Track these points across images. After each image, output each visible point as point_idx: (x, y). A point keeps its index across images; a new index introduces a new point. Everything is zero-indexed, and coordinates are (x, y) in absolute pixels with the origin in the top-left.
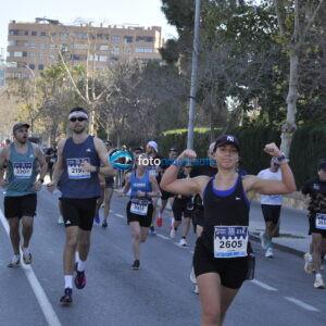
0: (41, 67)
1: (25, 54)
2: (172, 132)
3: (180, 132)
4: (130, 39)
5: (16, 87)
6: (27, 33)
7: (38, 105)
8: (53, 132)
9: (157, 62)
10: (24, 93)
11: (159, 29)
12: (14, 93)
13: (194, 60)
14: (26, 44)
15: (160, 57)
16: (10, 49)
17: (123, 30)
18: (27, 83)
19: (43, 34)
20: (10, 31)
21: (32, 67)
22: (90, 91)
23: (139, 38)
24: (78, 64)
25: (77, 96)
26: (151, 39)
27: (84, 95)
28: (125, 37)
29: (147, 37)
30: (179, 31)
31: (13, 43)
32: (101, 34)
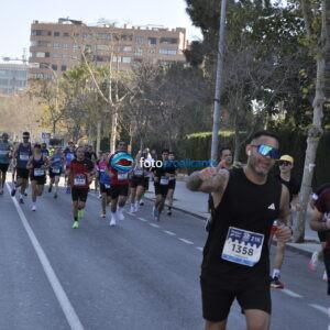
0: (64, 68)
1: (47, 55)
2: (196, 135)
3: (204, 135)
4: (153, 41)
5: (39, 88)
6: (50, 34)
7: (60, 106)
8: (76, 134)
9: (180, 64)
10: (46, 94)
11: (184, 31)
12: (36, 94)
13: (219, 62)
14: (49, 45)
15: (184, 59)
16: (33, 50)
17: (147, 31)
18: (49, 84)
19: (66, 34)
20: (33, 31)
21: (55, 68)
22: (113, 93)
23: (163, 40)
24: (101, 65)
25: (100, 98)
26: (175, 41)
27: (107, 97)
28: (149, 38)
29: (171, 38)
30: (204, 33)
31: (35, 43)
32: (125, 36)
